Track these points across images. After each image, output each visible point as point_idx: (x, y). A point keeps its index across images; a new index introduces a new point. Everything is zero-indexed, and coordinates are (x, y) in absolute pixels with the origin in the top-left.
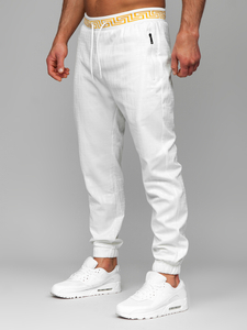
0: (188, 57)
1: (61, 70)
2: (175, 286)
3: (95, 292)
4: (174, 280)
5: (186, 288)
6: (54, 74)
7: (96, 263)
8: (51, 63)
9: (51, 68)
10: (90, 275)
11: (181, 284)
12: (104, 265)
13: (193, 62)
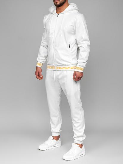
0: (79, 74)
1: (41, 77)
2: (81, 148)
3: (53, 147)
4: (81, 146)
5: (85, 148)
6: (39, 78)
7: (53, 138)
8: (37, 75)
9: (37, 76)
10: (51, 142)
11: (83, 147)
12: (56, 139)
13: (80, 77)
